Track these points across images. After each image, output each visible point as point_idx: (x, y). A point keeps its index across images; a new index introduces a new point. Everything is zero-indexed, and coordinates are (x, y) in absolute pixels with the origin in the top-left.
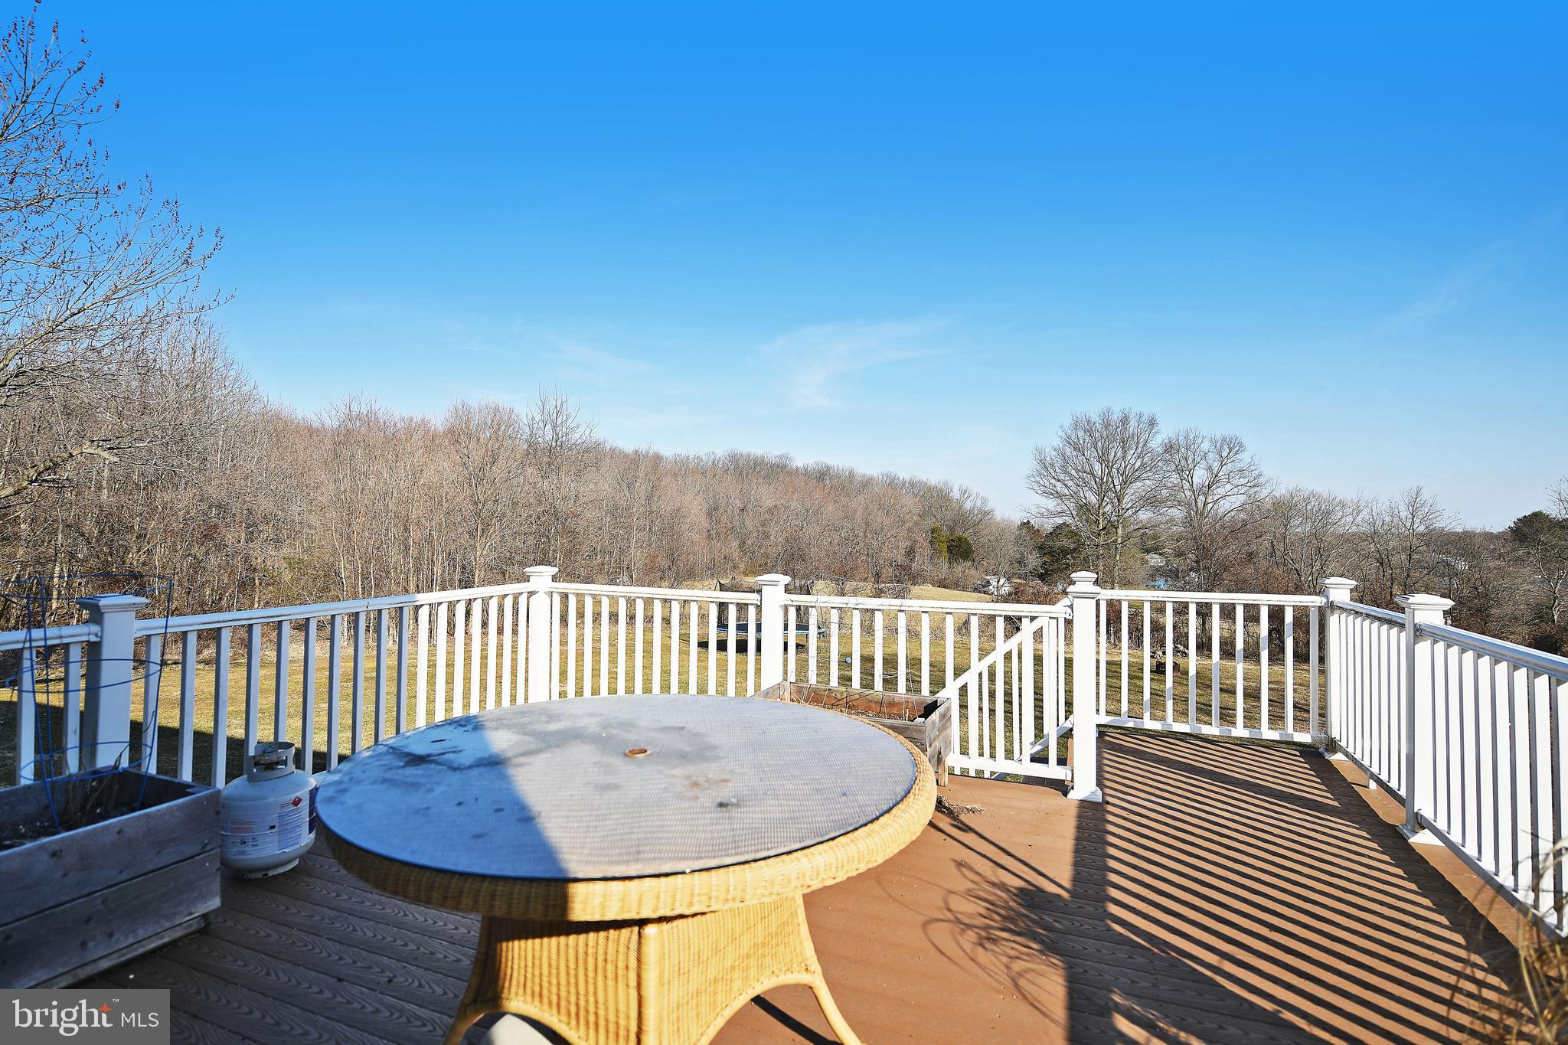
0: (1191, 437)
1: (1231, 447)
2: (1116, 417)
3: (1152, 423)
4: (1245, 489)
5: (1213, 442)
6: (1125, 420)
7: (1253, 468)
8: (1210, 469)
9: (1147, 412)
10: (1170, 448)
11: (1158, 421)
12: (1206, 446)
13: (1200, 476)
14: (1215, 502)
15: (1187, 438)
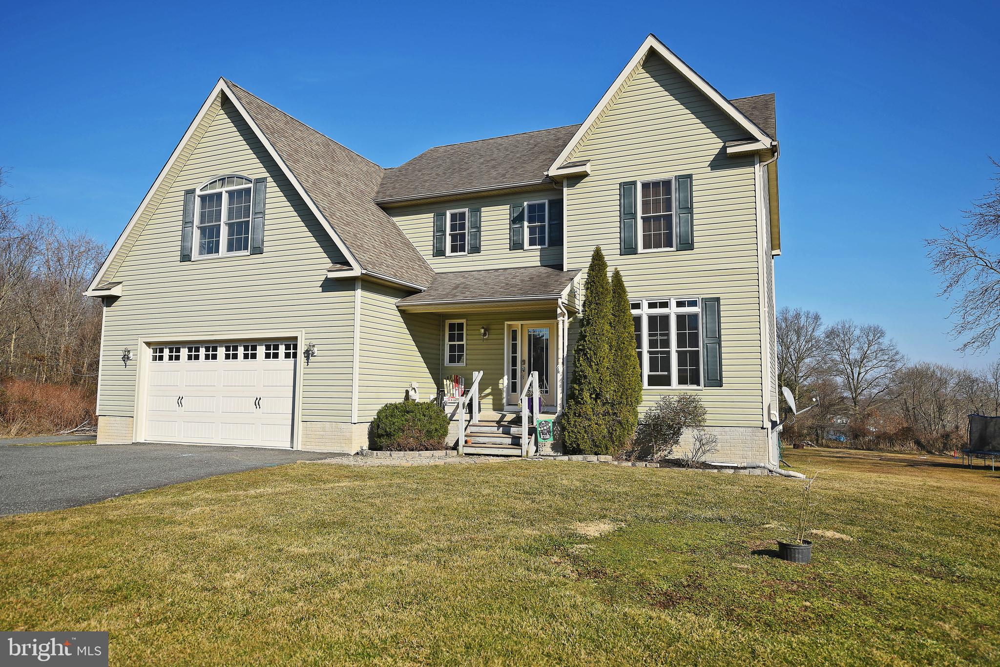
0: (847, 326)
1: (877, 333)
2: (791, 313)
3: (817, 318)
4: (887, 362)
5: (862, 330)
6: (797, 316)
7: (891, 348)
8: (861, 348)
9: (812, 311)
10: (832, 334)
11: (821, 316)
12: (857, 332)
13: (855, 354)
14: (866, 372)
15: (843, 327)
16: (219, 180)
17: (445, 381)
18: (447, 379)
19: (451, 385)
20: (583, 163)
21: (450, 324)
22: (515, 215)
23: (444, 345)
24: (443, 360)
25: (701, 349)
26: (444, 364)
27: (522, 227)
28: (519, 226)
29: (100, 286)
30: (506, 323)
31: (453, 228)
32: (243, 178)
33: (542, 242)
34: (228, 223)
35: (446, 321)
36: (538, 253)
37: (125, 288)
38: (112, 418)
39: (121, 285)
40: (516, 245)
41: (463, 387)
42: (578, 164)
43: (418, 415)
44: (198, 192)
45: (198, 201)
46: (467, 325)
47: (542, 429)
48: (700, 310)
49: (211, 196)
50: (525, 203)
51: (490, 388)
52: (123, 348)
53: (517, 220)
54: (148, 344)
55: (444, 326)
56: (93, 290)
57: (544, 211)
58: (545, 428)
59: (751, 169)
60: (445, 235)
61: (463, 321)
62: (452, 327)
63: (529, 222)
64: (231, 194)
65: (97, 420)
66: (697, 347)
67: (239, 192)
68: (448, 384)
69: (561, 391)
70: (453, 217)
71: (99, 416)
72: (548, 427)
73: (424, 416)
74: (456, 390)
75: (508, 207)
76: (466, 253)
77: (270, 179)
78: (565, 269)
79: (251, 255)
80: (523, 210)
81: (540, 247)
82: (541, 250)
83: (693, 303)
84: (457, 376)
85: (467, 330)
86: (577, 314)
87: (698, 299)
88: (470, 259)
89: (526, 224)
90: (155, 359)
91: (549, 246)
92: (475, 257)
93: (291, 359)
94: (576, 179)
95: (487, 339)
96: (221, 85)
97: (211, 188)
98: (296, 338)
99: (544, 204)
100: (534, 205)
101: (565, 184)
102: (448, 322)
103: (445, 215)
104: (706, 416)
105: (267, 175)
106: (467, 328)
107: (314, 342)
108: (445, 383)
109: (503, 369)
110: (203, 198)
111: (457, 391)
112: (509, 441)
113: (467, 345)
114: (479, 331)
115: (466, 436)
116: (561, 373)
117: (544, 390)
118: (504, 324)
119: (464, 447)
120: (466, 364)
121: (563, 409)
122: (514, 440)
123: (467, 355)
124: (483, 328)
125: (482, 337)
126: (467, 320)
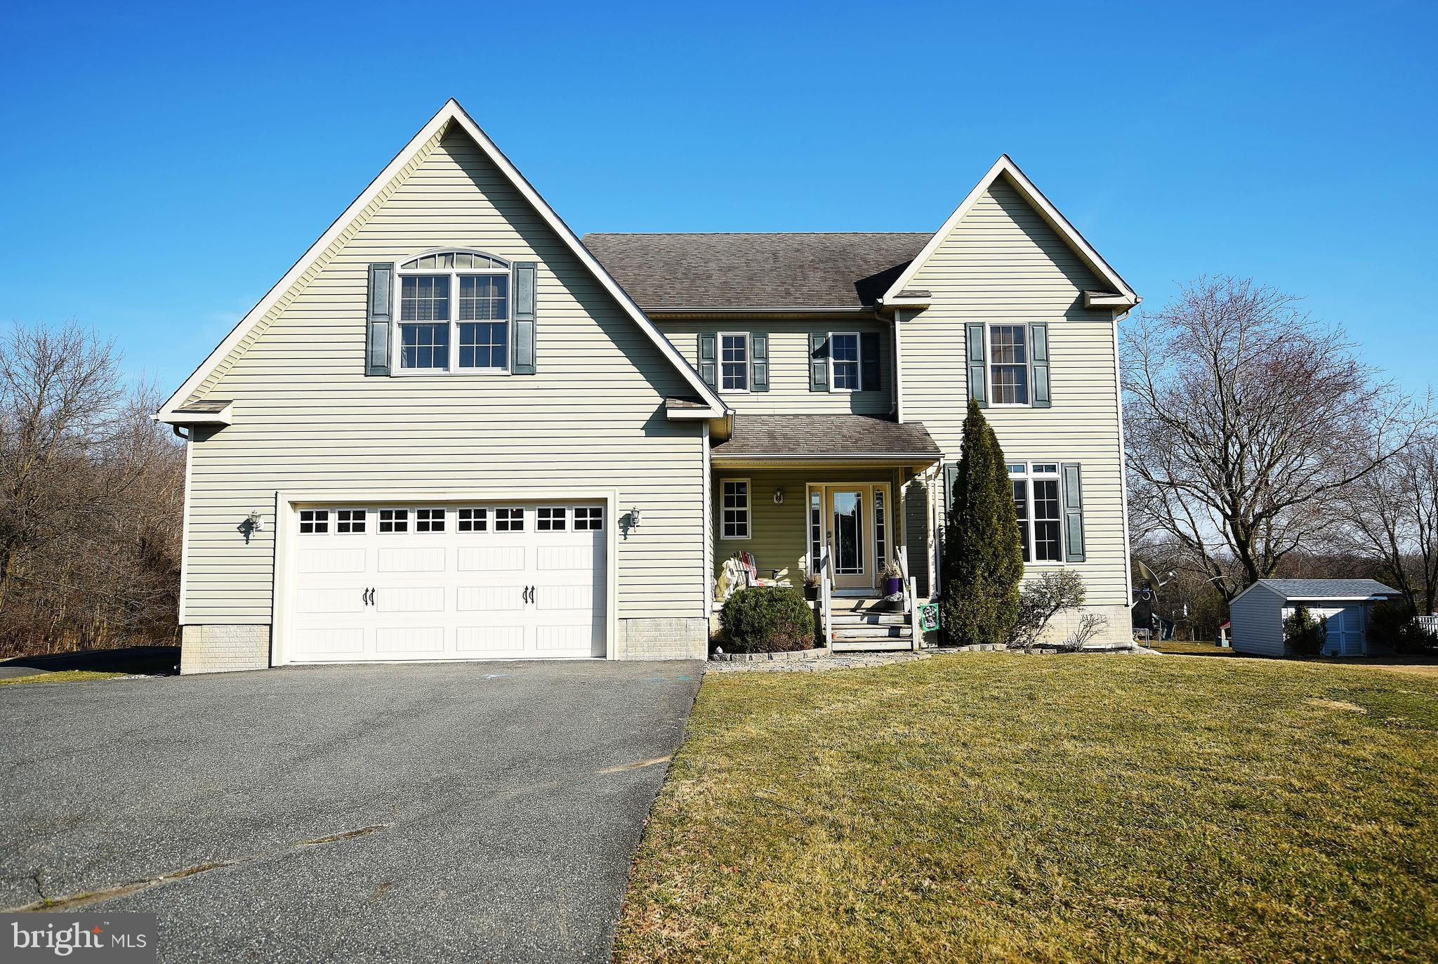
16: (439, 255)
18: (734, 556)
19: (740, 565)
20: (927, 295)
21: (727, 484)
22: (817, 347)
23: (718, 511)
24: (719, 531)
25: (1062, 520)
26: (719, 537)
27: (827, 364)
28: (822, 361)
29: (185, 405)
30: (808, 484)
31: (727, 355)
32: (489, 258)
33: (852, 385)
34: (460, 323)
35: (721, 479)
36: (848, 398)
37: (238, 411)
38: (216, 629)
39: (230, 406)
40: (818, 386)
41: (754, 566)
42: (917, 294)
44: (398, 270)
45: (398, 282)
46: (752, 486)
47: (927, 616)
48: (1060, 476)
49: (425, 280)
50: (830, 334)
51: (787, 567)
52: (249, 511)
53: (822, 353)
54: (294, 505)
55: (719, 486)
56: (173, 412)
57: (856, 346)
58: (931, 614)
59: (1108, 325)
60: (716, 364)
61: (747, 480)
62: (728, 488)
63: (835, 358)
64: (466, 280)
65: (180, 632)
66: (1057, 517)
67: (483, 279)
69: (933, 570)
70: (727, 341)
71: (186, 625)
72: (933, 612)
75: (806, 335)
76: (747, 391)
77: (542, 266)
78: (901, 421)
79: (513, 374)
80: (827, 341)
81: (850, 390)
82: (852, 395)
83: (1052, 468)
84: (745, 553)
85: (752, 492)
87: (1056, 464)
88: (754, 399)
89: (831, 360)
90: (306, 529)
91: (864, 389)
92: (762, 396)
93: (589, 530)
94: (911, 312)
95: (781, 505)
96: (451, 110)
97: (423, 266)
98: (605, 500)
99: (855, 337)
100: (841, 337)
101: (897, 316)
102: (723, 481)
103: (716, 338)
104: (1087, 595)
105: (537, 259)
106: (751, 489)
107: (639, 506)
109: (805, 544)
110: (408, 281)
112: (886, 632)
113: (752, 512)
114: (772, 494)
115: (832, 629)
116: (933, 547)
117: (858, 568)
118: (805, 486)
119: (833, 642)
120: (753, 537)
121: (937, 590)
122: (892, 631)
123: (752, 525)
124: (778, 490)
125: (775, 501)
126: (752, 480)
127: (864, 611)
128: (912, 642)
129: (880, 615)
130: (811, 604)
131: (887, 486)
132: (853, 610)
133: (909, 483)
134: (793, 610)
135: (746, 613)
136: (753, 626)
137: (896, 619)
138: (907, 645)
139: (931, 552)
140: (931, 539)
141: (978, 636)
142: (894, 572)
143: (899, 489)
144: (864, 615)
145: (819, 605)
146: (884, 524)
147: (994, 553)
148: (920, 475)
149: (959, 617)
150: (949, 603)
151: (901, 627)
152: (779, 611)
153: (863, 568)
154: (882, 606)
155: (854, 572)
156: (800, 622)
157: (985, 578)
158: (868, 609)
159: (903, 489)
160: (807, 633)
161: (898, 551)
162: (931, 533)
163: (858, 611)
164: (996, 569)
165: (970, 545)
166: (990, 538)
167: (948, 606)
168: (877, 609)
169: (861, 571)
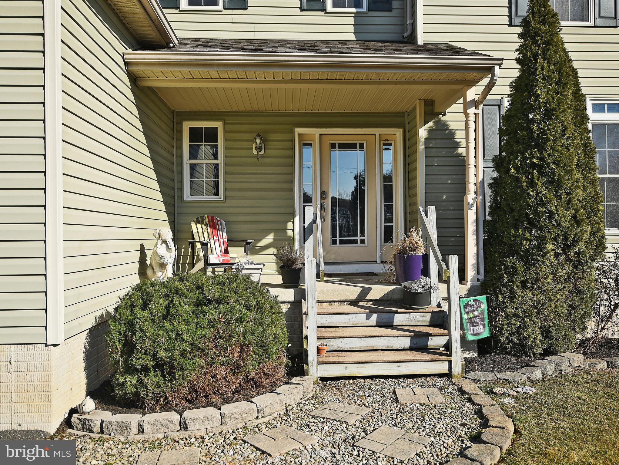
17: (193, 225)
18: (198, 222)
19: (206, 233)
21: (191, 130)
23: (181, 164)
24: (181, 190)
26: (181, 197)
30: (297, 130)
33: (356, 3)
35: (184, 123)
36: (351, 20)
41: (225, 235)
43: (236, 307)
46: (225, 131)
47: (471, 315)
51: (272, 235)
55: (180, 131)
58: (476, 313)
61: (218, 124)
62: (195, 134)
68: (200, 231)
69: (475, 242)
72: (479, 309)
73: (248, 307)
74: (215, 241)
76: (219, 8)
78: (420, 42)
81: (353, 10)
82: (356, 16)
84: (213, 218)
85: (225, 140)
86: (441, 116)
88: (228, 19)
91: (369, 9)
92: (237, 16)
95: (262, 157)
102: (187, 125)
106: (224, 136)
108: (194, 230)
109: (293, 206)
111: (217, 244)
112: (406, 342)
113: (225, 165)
114: (250, 143)
115: (319, 338)
116: (474, 209)
117: (359, 238)
118: (292, 132)
119: (320, 363)
120: (226, 198)
121: (478, 273)
122: (417, 340)
123: (225, 181)
124: (259, 136)
125: (255, 152)
126: (225, 124)
127: (369, 304)
128: (450, 362)
129: (397, 312)
130: (288, 295)
131: (398, 134)
132: (354, 303)
133: (431, 124)
134: (241, 320)
135: (142, 331)
136: (155, 357)
137: (420, 319)
138: (442, 368)
139: (471, 216)
140: (470, 197)
141: (540, 341)
142: (414, 246)
143: (416, 134)
144: (372, 312)
145: (301, 295)
146: (393, 183)
147: (574, 217)
148: (445, 115)
149: (516, 315)
150: (502, 294)
151: (430, 335)
152: (211, 324)
153: (366, 238)
154: (396, 297)
155: (355, 242)
156: (255, 340)
157: (557, 255)
158: (375, 302)
159: (423, 133)
160: (269, 358)
161: (423, 213)
162: (472, 188)
163: (361, 304)
164: (575, 242)
165: (539, 205)
166: (568, 194)
167: (500, 298)
168: (388, 300)
169: (363, 242)
